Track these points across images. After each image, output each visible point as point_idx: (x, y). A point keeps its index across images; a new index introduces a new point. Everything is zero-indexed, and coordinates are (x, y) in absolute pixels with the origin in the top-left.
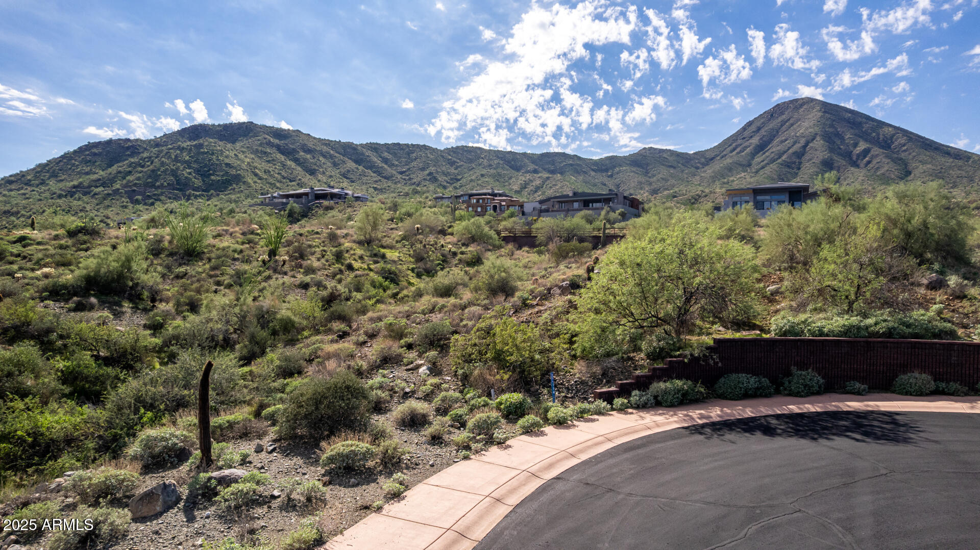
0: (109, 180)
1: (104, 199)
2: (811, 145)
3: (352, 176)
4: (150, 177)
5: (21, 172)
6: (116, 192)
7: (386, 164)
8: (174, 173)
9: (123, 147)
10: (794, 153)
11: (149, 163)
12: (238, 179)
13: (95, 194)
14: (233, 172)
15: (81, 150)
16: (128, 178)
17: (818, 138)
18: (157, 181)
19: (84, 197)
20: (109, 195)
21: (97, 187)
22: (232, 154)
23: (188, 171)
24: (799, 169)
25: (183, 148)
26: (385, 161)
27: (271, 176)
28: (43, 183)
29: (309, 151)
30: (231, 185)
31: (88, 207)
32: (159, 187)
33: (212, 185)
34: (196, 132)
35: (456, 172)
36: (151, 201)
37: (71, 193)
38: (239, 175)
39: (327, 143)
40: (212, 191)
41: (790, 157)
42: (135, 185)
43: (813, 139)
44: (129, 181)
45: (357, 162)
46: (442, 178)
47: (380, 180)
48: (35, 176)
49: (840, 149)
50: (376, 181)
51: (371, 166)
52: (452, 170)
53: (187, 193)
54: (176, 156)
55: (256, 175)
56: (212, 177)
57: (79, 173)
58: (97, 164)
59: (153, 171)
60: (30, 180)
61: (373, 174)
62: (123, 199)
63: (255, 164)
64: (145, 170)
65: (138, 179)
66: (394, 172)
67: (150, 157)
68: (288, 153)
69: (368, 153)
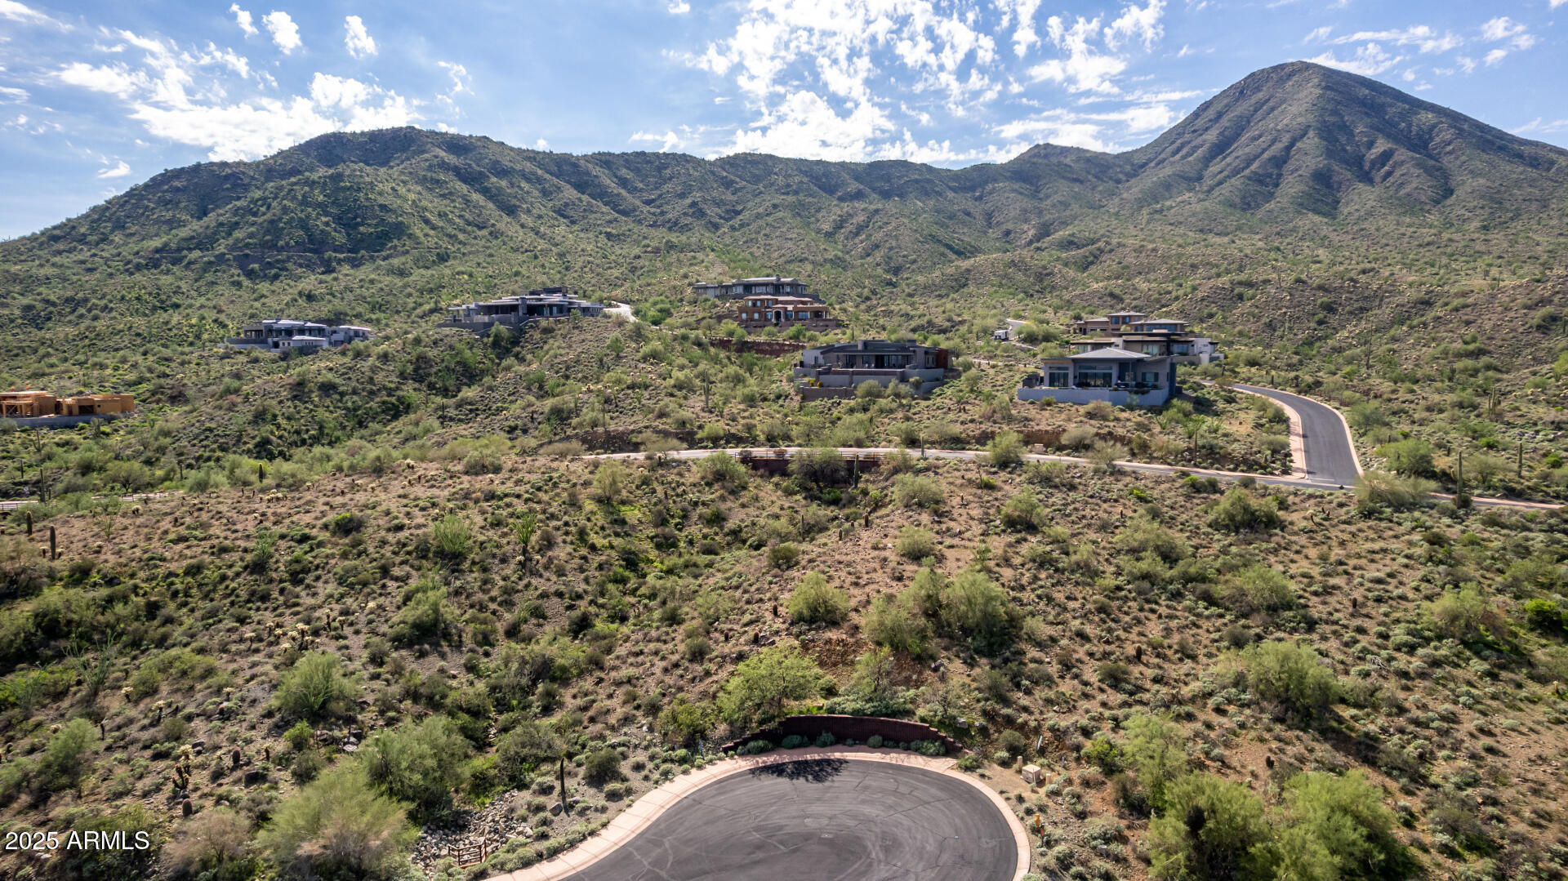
0: (207, 237)
1: (205, 271)
2: (1299, 144)
3: (572, 213)
4: (268, 232)
5: (69, 220)
6: (221, 258)
7: (625, 187)
8: (304, 225)
9: (219, 176)
10: (1270, 159)
11: (263, 209)
12: (399, 230)
13: (190, 263)
14: (391, 219)
15: (156, 183)
16: (238, 234)
17: (1311, 134)
18: (279, 238)
19: (175, 269)
20: (210, 263)
21: (190, 250)
22: (387, 188)
23: (324, 219)
24: (1277, 185)
25: (314, 182)
26: (623, 183)
27: (450, 221)
28: (104, 239)
29: (502, 172)
30: (391, 240)
31: (184, 287)
32: (281, 249)
33: (362, 240)
34: (330, 148)
35: (735, 198)
36: (273, 271)
37: (153, 262)
38: (402, 223)
39: (532, 156)
40: (363, 252)
41: (1263, 166)
42: (247, 245)
43: (1303, 136)
44: (237, 240)
45: (581, 187)
46: (712, 212)
47: (616, 220)
48: (91, 228)
49: (1345, 151)
50: (610, 222)
51: (602, 194)
52: (729, 197)
53: (326, 255)
54: (304, 196)
55: (427, 222)
56: (362, 229)
57: (157, 221)
58: (182, 205)
59: (272, 222)
60: (84, 235)
61: (605, 209)
62: (233, 271)
63: (424, 203)
64: (260, 220)
65: (251, 236)
66: (638, 203)
67: (264, 199)
68: (471, 178)
69: (596, 171)
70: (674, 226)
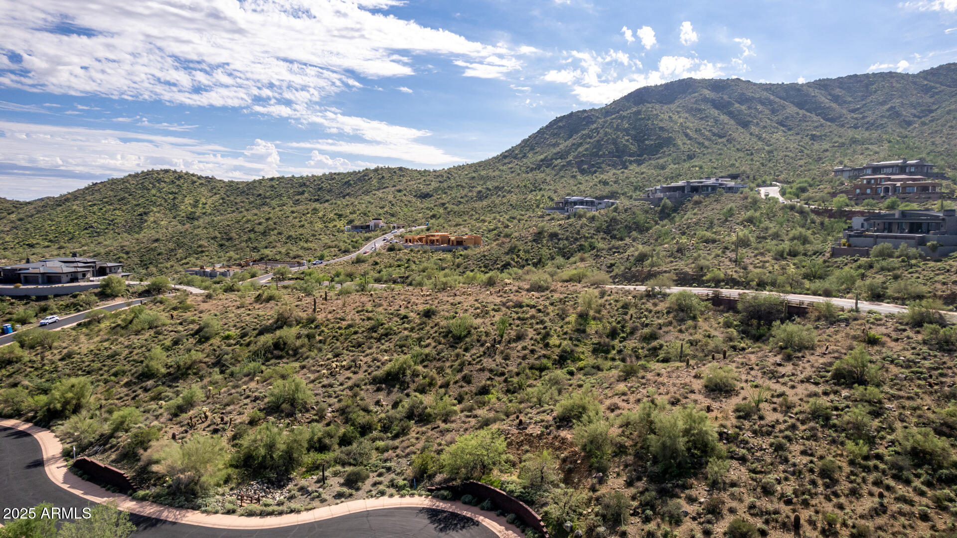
0: (565, 152)
4: (595, 147)
5: (512, 147)
7: (836, 102)
8: (615, 142)
9: (580, 119)
11: (595, 134)
12: (669, 142)
13: (554, 166)
14: (665, 135)
15: (552, 124)
19: (547, 170)
22: (666, 117)
23: (626, 138)
26: (836, 99)
30: (662, 148)
32: (600, 157)
33: (646, 149)
36: (594, 169)
38: (671, 137)
40: (645, 156)
42: (584, 155)
47: (822, 125)
50: (817, 127)
51: (816, 109)
53: (624, 159)
54: (618, 125)
55: (687, 135)
56: (646, 142)
57: (549, 145)
58: (561, 135)
59: (598, 141)
60: (517, 154)
61: (815, 118)
62: (574, 170)
63: (688, 124)
64: (592, 141)
65: (586, 150)
68: (722, 106)
69: (813, 92)
70: (870, 126)
